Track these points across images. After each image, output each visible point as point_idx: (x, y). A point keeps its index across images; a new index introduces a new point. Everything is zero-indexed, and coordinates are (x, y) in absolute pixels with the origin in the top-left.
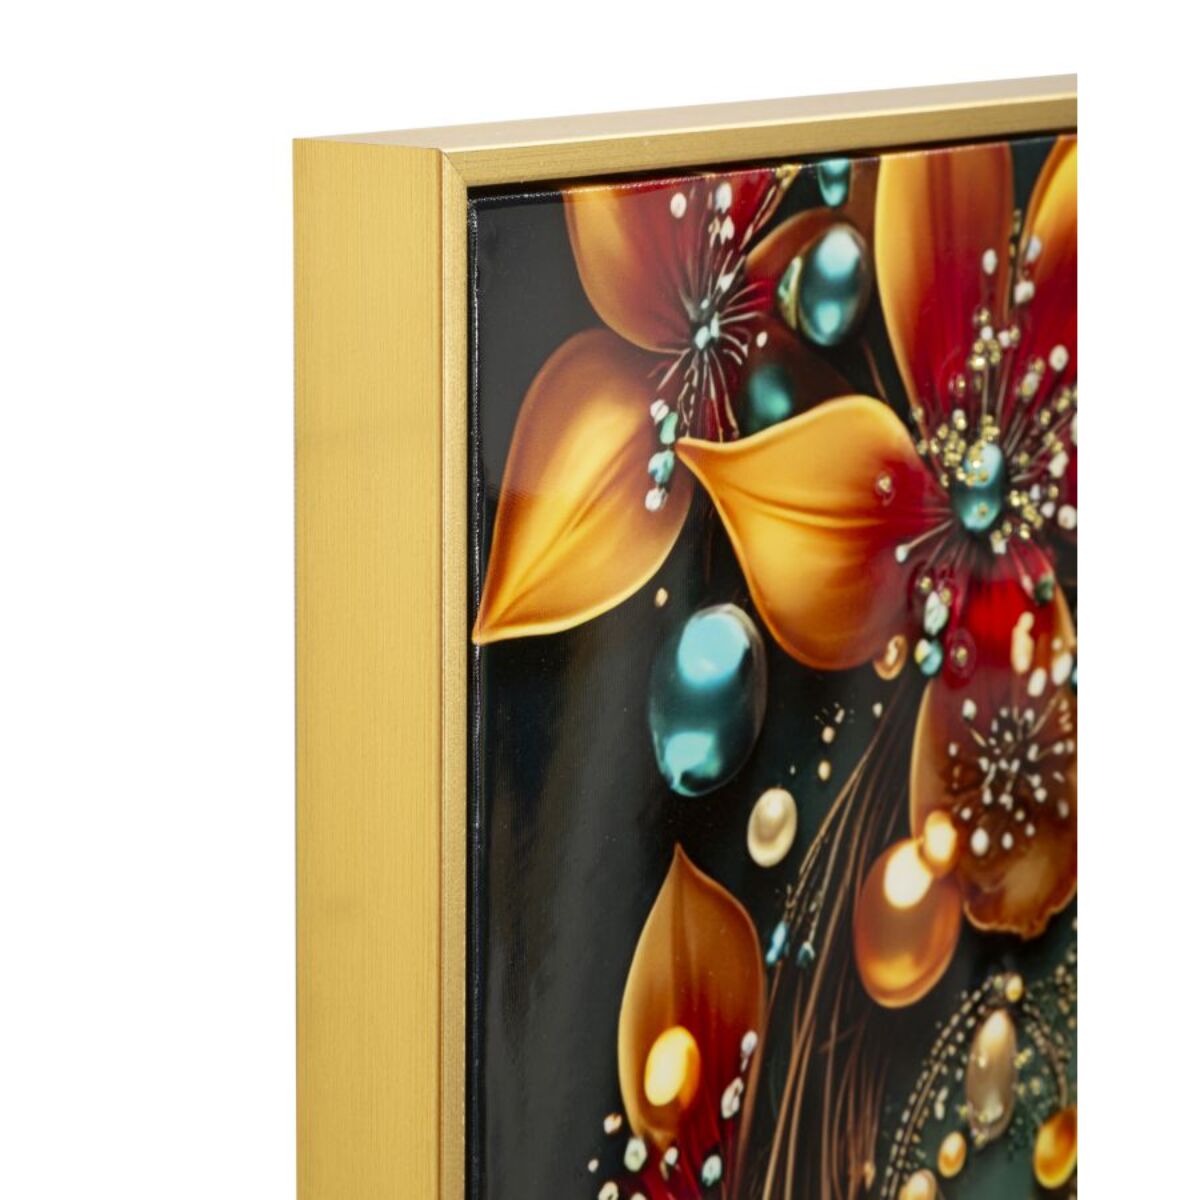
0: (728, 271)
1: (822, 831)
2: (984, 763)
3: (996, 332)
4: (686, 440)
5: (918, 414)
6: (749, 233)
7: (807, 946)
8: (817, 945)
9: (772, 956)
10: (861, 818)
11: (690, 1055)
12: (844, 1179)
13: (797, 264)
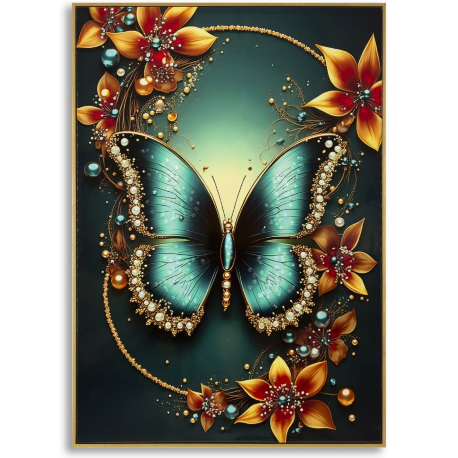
0: (113, 16)
1: (129, 74)
2: (157, 72)
3: (158, 27)
4: (107, 32)
5: (144, 34)
6: (116, 13)
7: (127, 86)
8: (129, 85)
9: (121, 85)
10: (136, 73)
11: (108, 92)
12: (133, 111)
13: (124, 17)
